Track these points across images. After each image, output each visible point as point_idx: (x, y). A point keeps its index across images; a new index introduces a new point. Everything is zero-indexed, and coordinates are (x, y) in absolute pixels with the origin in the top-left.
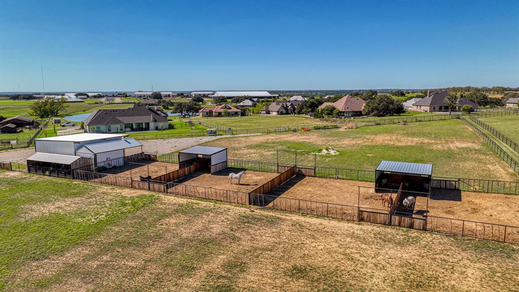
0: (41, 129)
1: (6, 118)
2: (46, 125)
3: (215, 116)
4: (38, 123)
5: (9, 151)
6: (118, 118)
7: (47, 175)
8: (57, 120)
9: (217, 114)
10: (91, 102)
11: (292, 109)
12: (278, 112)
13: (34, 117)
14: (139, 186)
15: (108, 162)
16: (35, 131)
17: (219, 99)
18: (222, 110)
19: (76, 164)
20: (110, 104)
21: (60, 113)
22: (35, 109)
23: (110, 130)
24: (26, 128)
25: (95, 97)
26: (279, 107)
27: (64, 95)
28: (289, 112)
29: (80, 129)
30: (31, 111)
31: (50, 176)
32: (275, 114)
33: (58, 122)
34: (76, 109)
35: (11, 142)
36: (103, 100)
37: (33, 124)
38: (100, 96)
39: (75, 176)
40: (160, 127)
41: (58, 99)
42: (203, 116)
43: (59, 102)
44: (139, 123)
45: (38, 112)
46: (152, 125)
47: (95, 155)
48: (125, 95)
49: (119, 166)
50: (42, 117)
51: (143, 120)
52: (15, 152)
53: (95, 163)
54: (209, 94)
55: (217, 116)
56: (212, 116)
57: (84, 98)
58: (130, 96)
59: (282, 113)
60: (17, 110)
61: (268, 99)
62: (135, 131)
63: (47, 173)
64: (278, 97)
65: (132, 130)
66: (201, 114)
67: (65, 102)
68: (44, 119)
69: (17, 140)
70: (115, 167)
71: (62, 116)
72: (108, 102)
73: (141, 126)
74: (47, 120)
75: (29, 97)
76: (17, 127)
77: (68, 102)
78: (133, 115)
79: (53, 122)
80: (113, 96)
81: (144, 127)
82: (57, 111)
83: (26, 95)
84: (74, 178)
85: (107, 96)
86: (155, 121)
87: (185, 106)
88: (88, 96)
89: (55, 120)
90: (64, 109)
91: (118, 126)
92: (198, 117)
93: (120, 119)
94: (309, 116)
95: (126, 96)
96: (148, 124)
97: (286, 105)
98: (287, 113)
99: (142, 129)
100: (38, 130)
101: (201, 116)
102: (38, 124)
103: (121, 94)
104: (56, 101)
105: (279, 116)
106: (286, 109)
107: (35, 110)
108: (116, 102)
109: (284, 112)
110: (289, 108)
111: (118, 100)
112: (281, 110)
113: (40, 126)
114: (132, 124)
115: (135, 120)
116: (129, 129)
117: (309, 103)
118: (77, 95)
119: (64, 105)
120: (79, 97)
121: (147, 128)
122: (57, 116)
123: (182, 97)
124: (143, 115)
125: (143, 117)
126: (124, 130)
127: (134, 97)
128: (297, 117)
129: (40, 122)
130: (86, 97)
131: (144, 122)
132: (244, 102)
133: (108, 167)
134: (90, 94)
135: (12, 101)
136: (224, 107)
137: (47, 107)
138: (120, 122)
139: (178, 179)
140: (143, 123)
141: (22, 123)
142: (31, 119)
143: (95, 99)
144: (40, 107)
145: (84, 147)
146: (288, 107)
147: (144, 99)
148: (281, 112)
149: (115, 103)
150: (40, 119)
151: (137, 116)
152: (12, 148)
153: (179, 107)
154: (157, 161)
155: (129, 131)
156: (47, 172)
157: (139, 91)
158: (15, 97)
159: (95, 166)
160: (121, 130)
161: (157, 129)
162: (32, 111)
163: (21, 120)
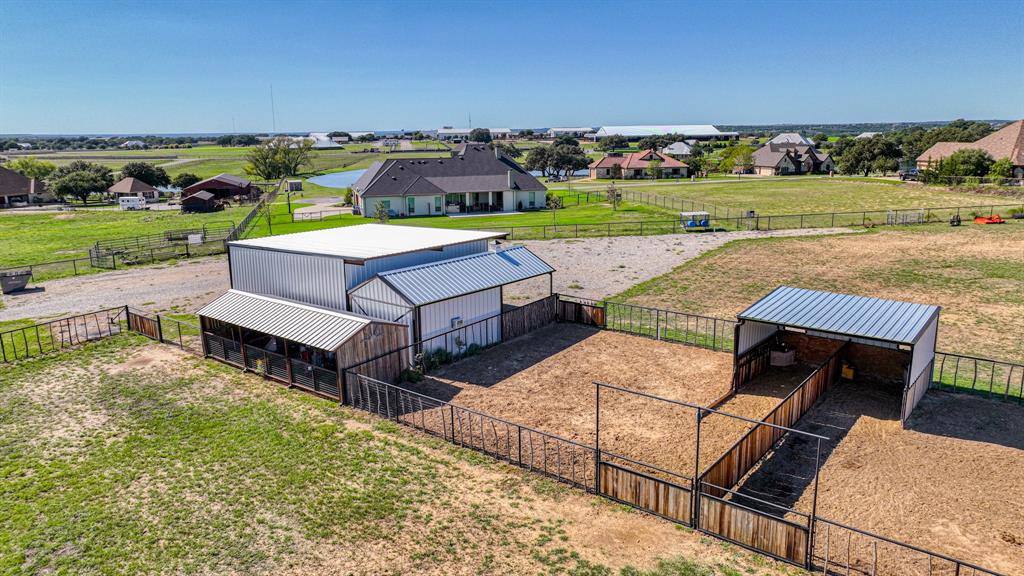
0: (263, 202)
1: (201, 179)
2: (273, 195)
3: (626, 178)
4: (258, 189)
5: (180, 262)
6: (429, 179)
7: (257, 374)
8: (295, 184)
9: (632, 172)
10: (357, 150)
11: (811, 162)
12: (777, 168)
13: (252, 178)
14: (637, 495)
15: (456, 334)
16: (249, 207)
17: (612, 143)
18: (647, 164)
19: (355, 346)
20: (392, 152)
21: (301, 169)
22: (255, 161)
23: (411, 210)
24: (235, 201)
25: (363, 139)
26: (778, 157)
27: (307, 136)
28: (804, 169)
29: (343, 205)
30: (249, 166)
31: (267, 378)
32: (767, 173)
33: (297, 188)
34: (330, 163)
35: (190, 237)
36: (378, 145)
37: (248, 193)
38: (372, 138)
39: (352, 395)
40: (526, 204)
41: (298, 143)
42: (598, 178)
43: (300, 149)
44: (477, 194)
45: (262, 168)
46: (509, 198)
47: (417, 311)
48: (419, 136)
49: (488, 346)
50: (268, 177)
51: (487, 184)
52: (193, 267)
53: (415, 339)
54: (585, 133)
55: (631, 178)
56: (620, 178)
57: (342, 142)
58: (428, 137)
59: (785, 172)
60: (225, 164)
61: (719, 142)
62: (469, 213)
63: (260, 366)
64: (737, 137)
65: (463, 209)
66: (594, 172)
67: (309, 149)
68: (272, 181)
69: (205, 231)
70: (474, 350)
71: (305, 176)
72: (388, 149)
73: (481, 200)
74: (276, 182)
75: (248, 140)
76: (216, 197)
77: (315, 149)
78: (464, 174)
79: (288, 187)
80: (396, 137)
81: (491, 203)
82: (296, 165)
83: (242, 136)
84: (346, 402)
85: (384, 137)
86: (516, 188)
87: (552, 156)
88: (351, 139)
89: (291, 184)
90: (309, 161)
91: (432, 199)
92: (588, 179)
93: (436, 181)
94: (898, 179)
95: (421, 138)
96: (499, 196)
97: (796, 152)
98: (798, 172)
99: (484, 208)
100: (257, 204)
101: (594, 177)
102: (259, 192)
103: (410, 134)
104: (292, 146)
105: (780, 178)
106: (796, 160)
107: (255, 164)
108: (402, 148)
109: (792, 168)
110: (802, 160)
111: (405, 145)
112: (784, 165)
113: (262, 197)
114: (463, 196)
115: (468, 185)
116: (454, 208)
117: (880, 145)
118: (331, 136)
119: (309, 154)
120: (335, 139)
121: (498, 206)
122: (295, 176)
123: (530, 139)
124: (487, 174)
125: (487, 177)
126: (444, 208)
127: (435, 139)
128: (847, 180)
129: (262, 188)
130: (346, 139)
131: (490, 191)
132: (671, 146)
133: (456, 350)
134: (355, 135)
135: (221, 147)
136: (648, 157)
137: (278, 157)
138: (436, 190)
139: (772, 447)
140: (487, 193)
141: (228, 190)
142: (244, 181)
143: (364, 144)
144: (265, 158)
145: (377, 281)
146: (800, 156)
147: (455, 142)
148: (783, 169)
149: (401, 151)
150: (264, 182)
151: (471, 174)
152: (188, 255)
153: (539, 157)
154: (605, 328)
155: (456, 213)
156: (259, 362)
157: (446, 128)
158: (226, 141)
159: (415, 352)
160: (438, 209)
161: (520, 208)
162: (251, 165)
163: (226, 184)
